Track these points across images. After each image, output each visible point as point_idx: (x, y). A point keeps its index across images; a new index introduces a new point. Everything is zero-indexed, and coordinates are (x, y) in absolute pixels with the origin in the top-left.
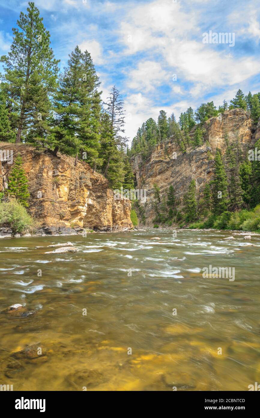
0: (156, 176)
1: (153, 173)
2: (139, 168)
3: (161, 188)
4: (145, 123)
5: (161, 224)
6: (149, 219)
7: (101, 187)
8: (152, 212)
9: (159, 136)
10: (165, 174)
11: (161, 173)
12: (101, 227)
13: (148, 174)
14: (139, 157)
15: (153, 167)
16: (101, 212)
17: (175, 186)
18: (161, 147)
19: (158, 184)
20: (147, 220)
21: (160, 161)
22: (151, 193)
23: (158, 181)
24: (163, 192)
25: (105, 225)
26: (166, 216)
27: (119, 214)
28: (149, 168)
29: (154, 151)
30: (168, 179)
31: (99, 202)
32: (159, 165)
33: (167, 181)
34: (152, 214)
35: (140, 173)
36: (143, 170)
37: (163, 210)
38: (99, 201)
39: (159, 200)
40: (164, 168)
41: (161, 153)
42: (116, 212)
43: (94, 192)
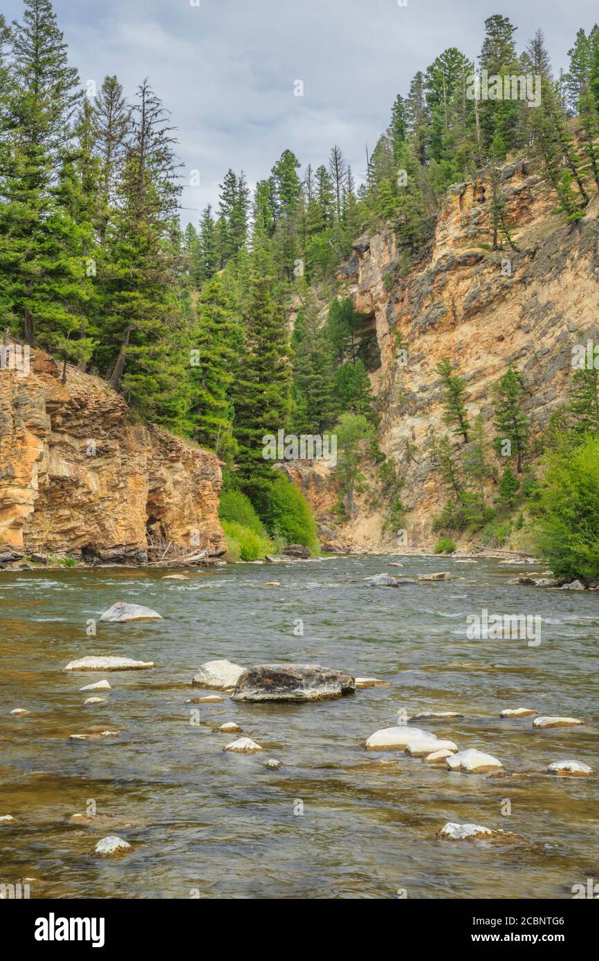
0: (454, 325)
1: (442, 313)
2: (388, 289)
3: (474, 378)
4: (425, 72)
5: (466, 535)
6: (420, 513)
7: (100, 421)
8: (431, 484)
9: (473, 139)
10: (494, 316)
11: (475, 310)
12: (104, 548)
13: (421, 319)
14: (386, 240)
15: (443, 287)
16: (103, 499)
17: (535, 370)
18: (478, 196)
19: (463, 361)
20: (411, 518)
21: (473, 259)
22: (429, 400)
23: (461, 349)
24: (482, 396)
25: (117, 543)
26: (491, 500)
27: (176, 505)
28: (424, 289)
29: (448, 214)
30: (508, 339)
31: (98, 468)
32: (467, 278)
33: (502, 345)
34: (431, 492)
35: (389, 312)
36: (402, 300)
37: (478, 476)
38: (97, 465)
39: (465, 434)
40: (489, 289)
41: (477, 224)
42: (167, 500)
43: (76, 437)
